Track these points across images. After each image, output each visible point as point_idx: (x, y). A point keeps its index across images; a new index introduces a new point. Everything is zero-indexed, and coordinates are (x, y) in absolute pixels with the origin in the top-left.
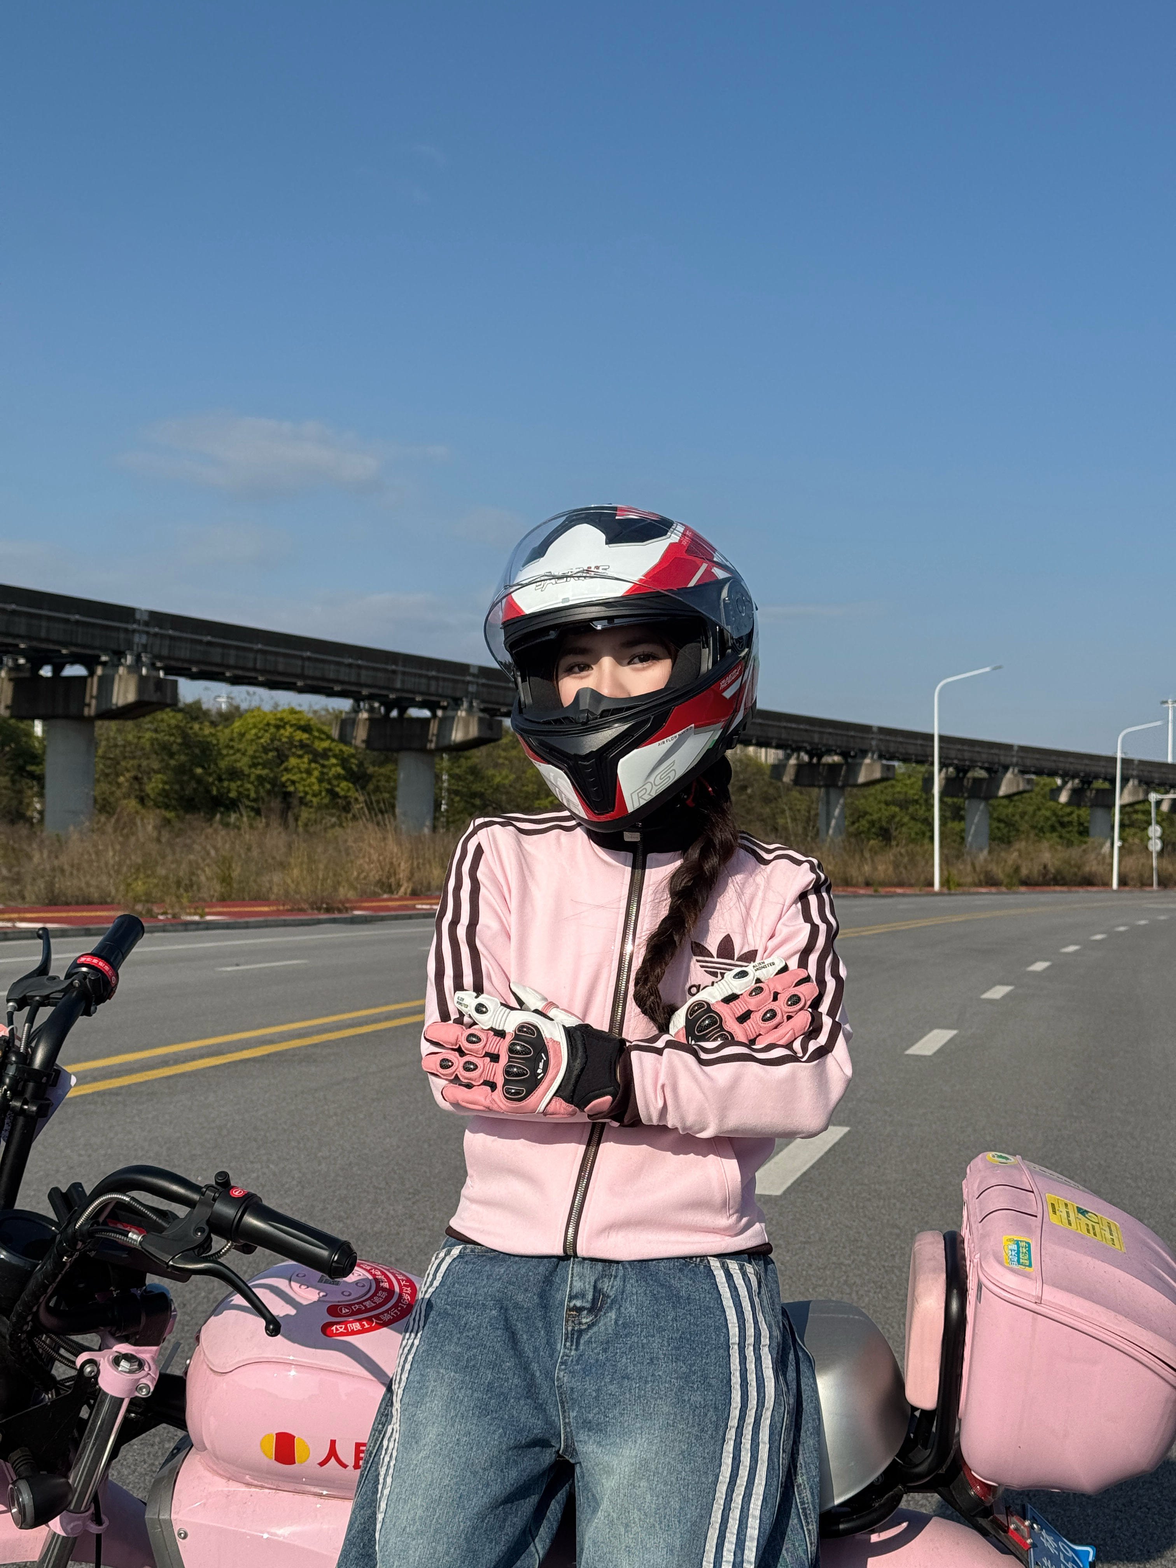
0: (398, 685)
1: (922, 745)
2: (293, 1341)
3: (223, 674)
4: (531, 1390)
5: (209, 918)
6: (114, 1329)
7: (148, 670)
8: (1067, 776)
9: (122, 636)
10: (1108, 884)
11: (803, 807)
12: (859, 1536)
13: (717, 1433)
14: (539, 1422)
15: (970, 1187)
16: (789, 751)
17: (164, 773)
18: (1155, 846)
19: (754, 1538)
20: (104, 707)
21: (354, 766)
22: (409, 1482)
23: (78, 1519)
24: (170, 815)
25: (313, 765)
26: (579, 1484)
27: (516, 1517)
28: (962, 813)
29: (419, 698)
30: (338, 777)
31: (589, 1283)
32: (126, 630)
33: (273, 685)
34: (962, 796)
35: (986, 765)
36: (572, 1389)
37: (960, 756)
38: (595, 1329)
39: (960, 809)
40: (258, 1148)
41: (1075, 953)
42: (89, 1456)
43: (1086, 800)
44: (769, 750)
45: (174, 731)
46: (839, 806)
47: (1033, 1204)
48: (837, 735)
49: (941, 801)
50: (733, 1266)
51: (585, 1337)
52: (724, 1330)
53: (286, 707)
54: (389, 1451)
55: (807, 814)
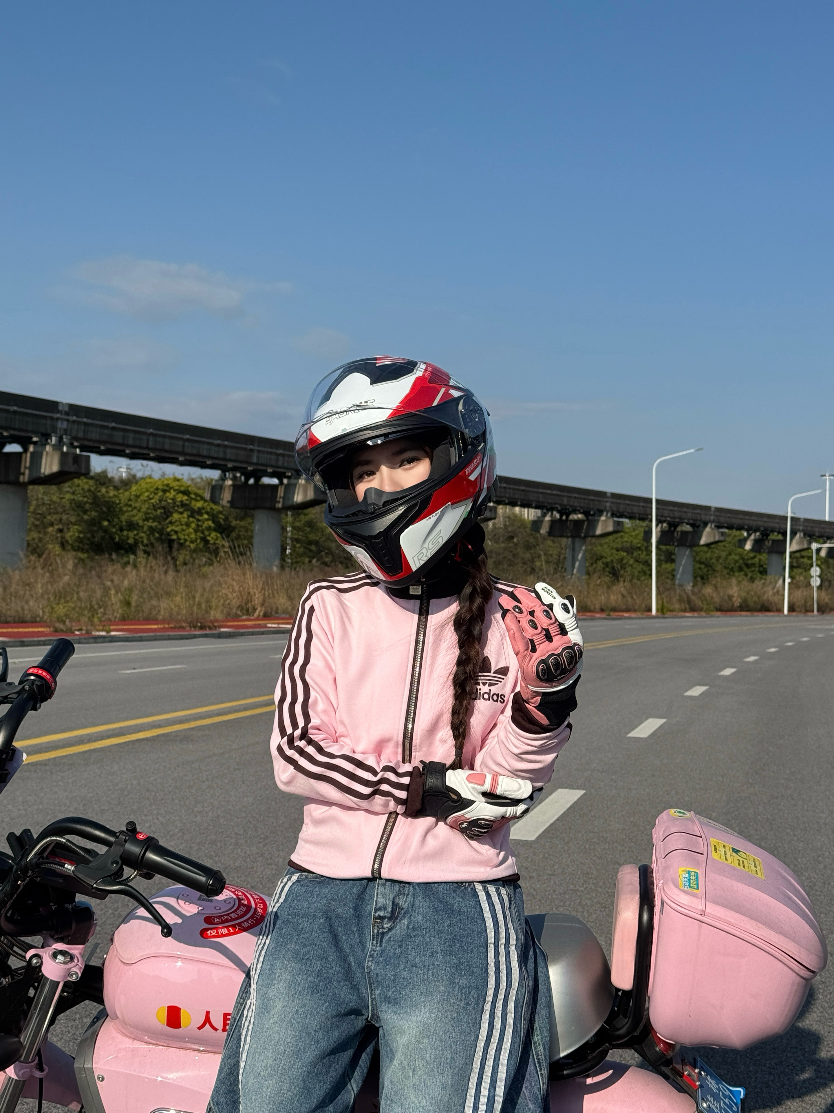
0: (255, 460)
1: (643, 507)
2: (180, 941)
3: (124, 451)
4: (348, 975)
5: (113, 633)
6: (53, 933)
7: (68, 448)
8: (751, 530)
9: (49, 422)
10: (780, 610)
11: (555, 552)
12: (579, 1080)
13: (478, 1006)
14: (354, 998)
15: (657, 834)
16: (545, 511)
17: (79, 525)
18: (816, 582)
19: (502, 1080)
20: (35, 475)
21: (221, 520)
22: (262, 1040)
23: (27, 1067)
24: (84, 556)
25: (191, 519)
26: (382, 1042)
27: (338, 1064)
28: (673, 557)
29: (270, 470)
30: (209, 528)
31: (389, 899)
32: (52, 418)
33: (161, 460)
34: (673, 545)
35: (691, 522)
36: (377, 974)
37: (671, 515)
38: (393, 932)
39: (672, 554)
40: (150, 805)
41: (755, 662)
42: (34, 1023)
43: (765, 548)
44: (530, 510)
45: (87, 494)
46: (582, 552)
47: (701, 845)
48: (580, 498)
49: (657, 548)
50: (492, 889)
51: (386, 937)
52: (484, 934)
53: (171, 476)
54: (248, 1018)
55: (557, 557)
